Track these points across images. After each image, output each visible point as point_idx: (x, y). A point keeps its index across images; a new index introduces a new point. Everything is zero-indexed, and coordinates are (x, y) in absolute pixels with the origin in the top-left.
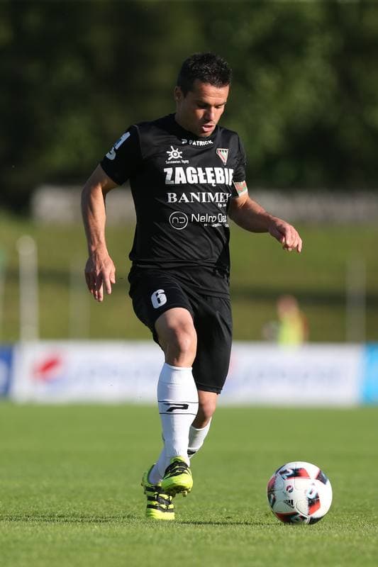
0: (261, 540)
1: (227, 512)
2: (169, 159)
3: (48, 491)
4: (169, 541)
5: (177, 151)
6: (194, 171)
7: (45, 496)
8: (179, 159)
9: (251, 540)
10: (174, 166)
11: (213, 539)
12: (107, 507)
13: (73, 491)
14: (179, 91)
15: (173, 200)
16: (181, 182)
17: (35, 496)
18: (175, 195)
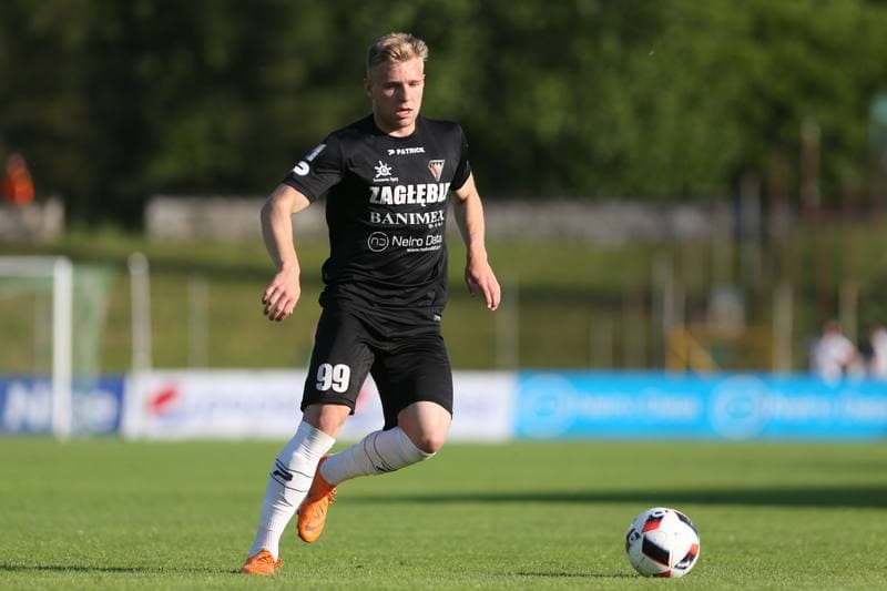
3: (157, 538)
7: (154, 544)
12: (224, 556)
13: (186, 539)
17: (143, 544)
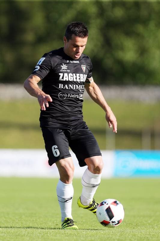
0: (71, 234)
1: (56, 223)
2: (62, 69)
4: (32, 235)
5: (65, 66)
6: (72, 75)
8: (66, 70)
9: (66, 235)
10: (63, 73)
11: (50, 234)
14: (65, 38)
15: (61, 87)
16: (66, 80)
18: (62, 85)
